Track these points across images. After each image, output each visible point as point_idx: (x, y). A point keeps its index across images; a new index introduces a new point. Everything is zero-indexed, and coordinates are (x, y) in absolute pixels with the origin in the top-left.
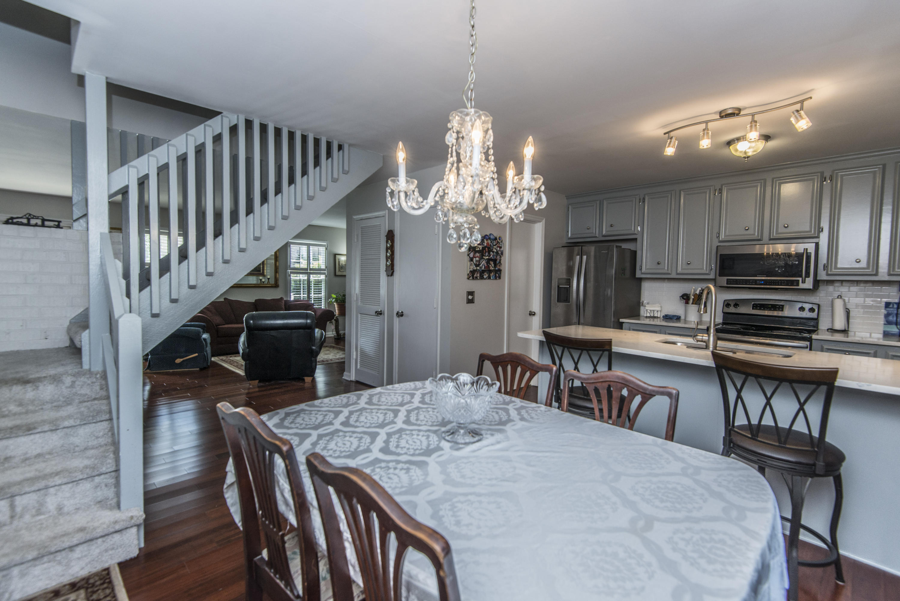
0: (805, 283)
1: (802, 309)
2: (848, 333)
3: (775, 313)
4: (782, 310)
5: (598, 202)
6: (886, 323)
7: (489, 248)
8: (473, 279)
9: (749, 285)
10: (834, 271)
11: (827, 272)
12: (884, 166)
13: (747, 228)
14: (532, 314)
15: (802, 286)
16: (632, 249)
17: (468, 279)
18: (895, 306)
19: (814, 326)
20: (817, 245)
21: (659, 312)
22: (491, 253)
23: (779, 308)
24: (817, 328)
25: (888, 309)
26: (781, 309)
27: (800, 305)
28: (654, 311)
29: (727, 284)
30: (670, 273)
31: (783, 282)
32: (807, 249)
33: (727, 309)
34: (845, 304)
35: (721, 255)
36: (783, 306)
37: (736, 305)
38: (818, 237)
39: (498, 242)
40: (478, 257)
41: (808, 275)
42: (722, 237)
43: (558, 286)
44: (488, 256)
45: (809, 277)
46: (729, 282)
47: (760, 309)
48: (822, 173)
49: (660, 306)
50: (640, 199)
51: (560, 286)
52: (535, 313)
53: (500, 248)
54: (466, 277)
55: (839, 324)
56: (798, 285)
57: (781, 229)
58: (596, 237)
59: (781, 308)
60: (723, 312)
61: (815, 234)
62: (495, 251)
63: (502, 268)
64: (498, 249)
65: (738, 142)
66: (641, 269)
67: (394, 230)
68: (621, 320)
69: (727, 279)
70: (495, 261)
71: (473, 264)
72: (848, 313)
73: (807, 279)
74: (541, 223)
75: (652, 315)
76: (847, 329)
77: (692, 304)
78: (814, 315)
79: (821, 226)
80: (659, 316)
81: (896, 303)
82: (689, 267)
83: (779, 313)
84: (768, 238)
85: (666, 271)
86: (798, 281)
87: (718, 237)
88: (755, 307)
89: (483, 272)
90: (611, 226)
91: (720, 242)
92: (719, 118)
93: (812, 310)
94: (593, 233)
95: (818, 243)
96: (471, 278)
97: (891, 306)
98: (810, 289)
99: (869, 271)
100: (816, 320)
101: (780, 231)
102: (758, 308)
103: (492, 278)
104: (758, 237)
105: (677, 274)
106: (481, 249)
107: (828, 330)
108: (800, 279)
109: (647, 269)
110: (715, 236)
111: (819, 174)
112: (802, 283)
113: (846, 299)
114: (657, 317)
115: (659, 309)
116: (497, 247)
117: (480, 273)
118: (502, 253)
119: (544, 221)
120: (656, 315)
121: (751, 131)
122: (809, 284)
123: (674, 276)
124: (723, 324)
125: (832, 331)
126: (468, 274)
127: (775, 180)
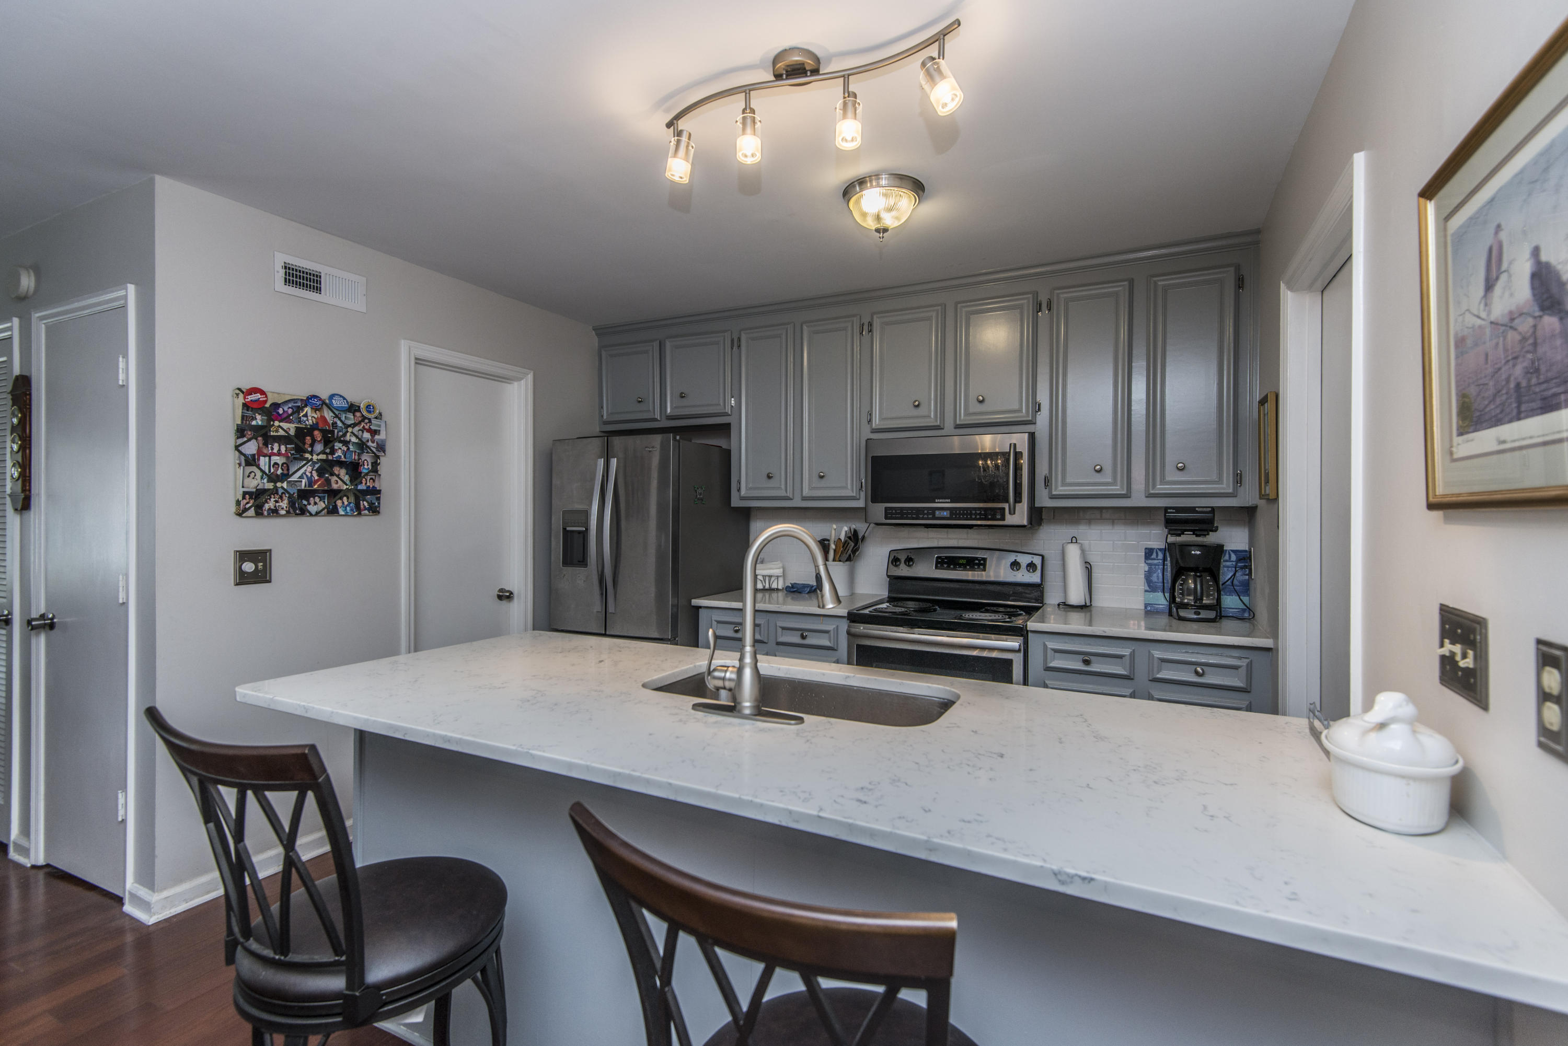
0: (1014, 513)
1: (1015, 565)
2: (1090, 611)
3: (969, 575)
4: (984, 570)
5: (656, 344)
6: (1147, 588)
7: (324, 432)
8: (259, 513)
9: (923, 519)
10: (1061, 490)
11: (1050, 491)
12: (1131, 282)
13: (917, 403)
14: (505, 596)
15: (1010, 520)
16: (724, 447)
17: (240, 514)
18: (1161, 556)
19: (1037, 601)
20: (1032, 436)
21: (781, 580)
22: (337, 445)
23: (979, 565)
24: (1042, 603)
25: (1150, 561)
26: (982, 567)
27: (1012, 557)
28: (770, 577)
29: (886, 518)
30: (791, 497)
31: (978, 512)
32: (1015, 445)
33: (895, 568)
34: (1083, 551)
35: (873, 457)
36: (985, 560)
37: (909, 561)
38: (1032, 422)
39: (364, 418)
40: (279, 454)
41: (1018, 499)
42: (877, 422)
43: (564, 529)
44: (323, 452)
45: (1020, 502)
46: (890, 513)
47: (948, 568)
48: (1036, 295)
49: (781, 565)
50: (732, 341)
51: (568, 529)
52: (511, 593)
53: (374, 433)
54: (233, 509)
55: (1076, 595)
56: (1003, 519)
57: (975, 407)
58: (655, 420)
59: (981, 564)
60: (888, 576)
61: (1028, 417)
62: (354, 439)
63: (383, 484)
64: (367, 435)
65: (861, 190)
66: (739, 490)
67: (31, 376)
68: (695, 602)
69: (886, 509)
70: (354, 469)
71: (259, 474)
72: (1089, 569)
73: (1017, 504)
74: (523, 382)
75: (767, 586)
76: (1088, 604)
77: (834, 560)
78: (1035, 578)
79: (1038, 400)
80: (780, 587)
81: (1160, 550)
82: (823, 483)
83: (973, 575)
84: (952, 426)
85: (782, 493)
86: (1004, 509)
87: (870, 421)
88: (942, 563)
89: (305, 494)
90: (682, 396)
91: (875, 431)
92: (773, 78)
93: (1031, 566)
94: (649, 411)
95: (1034, 433)
96: (252, 512)
97: (1154, 556)
98: (1024, 526)
99: (1117, 489)
100: (1038, 588)
101: (971, 410)
102: (945, 566)
103: (341, 512)
104: (936, 421)
105: (804, 499)
106: (292, 432)
107: (1059, 605)
108: (1006, 506)
109: (751, 488)
110: (864, 421)
111: (1030, 296)
112: (1010, 513)
113: (1086, 543)
114: (777, 589)
115: (779, 572)
116: (362, 430)
117: (291, 497)
118: (381, 447)
119: (530, 377)
120: (774, 586)
121: (845, 116)
122: (1020, 516)
123: (797, 503)
124: (891, 600)
125: (1066, 606)
126: (238, 503)
127: (959, 305)
